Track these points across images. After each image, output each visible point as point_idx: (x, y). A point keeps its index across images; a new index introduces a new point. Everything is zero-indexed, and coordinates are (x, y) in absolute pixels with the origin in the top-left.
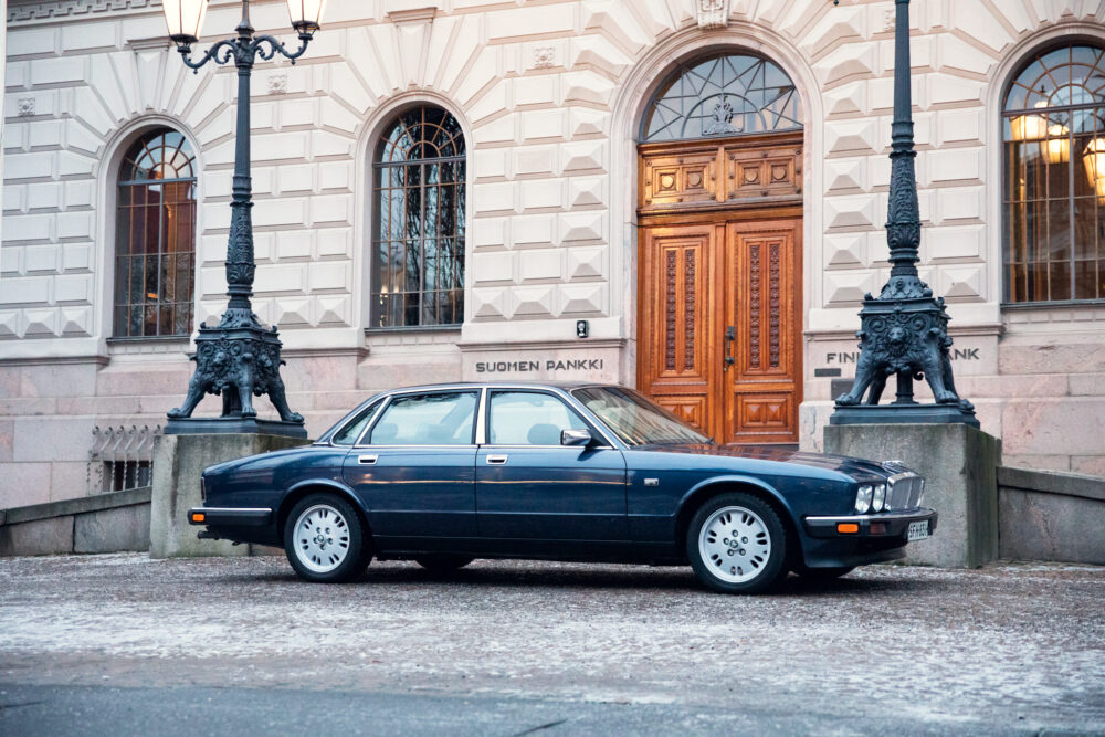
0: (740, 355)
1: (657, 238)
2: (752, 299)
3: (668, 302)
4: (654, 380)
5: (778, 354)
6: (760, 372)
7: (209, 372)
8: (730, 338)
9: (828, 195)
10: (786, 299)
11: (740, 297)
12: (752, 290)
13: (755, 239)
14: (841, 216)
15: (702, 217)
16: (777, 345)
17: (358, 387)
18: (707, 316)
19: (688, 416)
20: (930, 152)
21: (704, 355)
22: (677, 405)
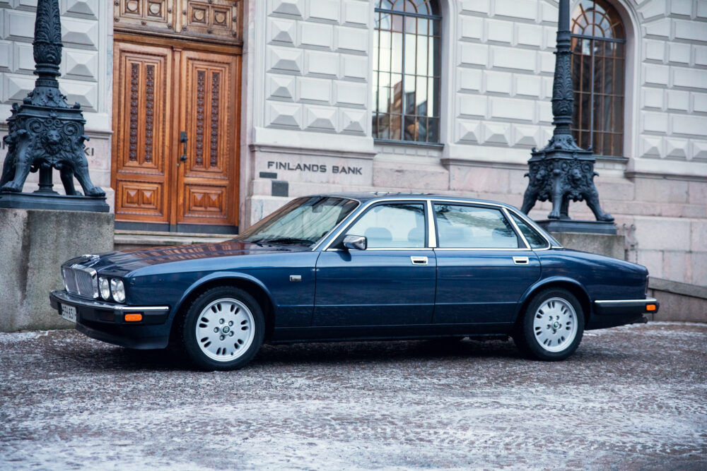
0: (188, 154)
1: (124, 51)
2: (198, 112)
3: (132, 106)
4: (120, 168)
5: (216, 156)
6: (204, 169)
8: (183, 141)
9: (270, 44)
10: (225, 116)
11: (189, 110)
12: (198, 105)
13: (202, 66)
14: (282, 61)
15: (162, 41)
16: (216, 149)
18: (164, 121)
19: (147, 198)
20: (337, 27)
21: (161, 151)
22: (138, 190)
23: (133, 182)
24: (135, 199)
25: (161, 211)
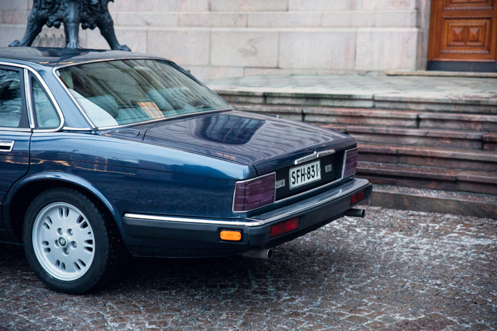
4: (447, 6)
7: (44, 9)
17: (210, 9)
19: (473, 36)
22: (465, 27)
23: (459, 19)
24: (460, 37)
25: (489, 48)
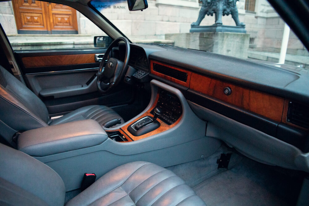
4: (21, 6)
6: (60, 7)
19: (36, 20)
22: (31, 16)
23: (28, 13)
24: (30, 20)
25: (43, 25)
